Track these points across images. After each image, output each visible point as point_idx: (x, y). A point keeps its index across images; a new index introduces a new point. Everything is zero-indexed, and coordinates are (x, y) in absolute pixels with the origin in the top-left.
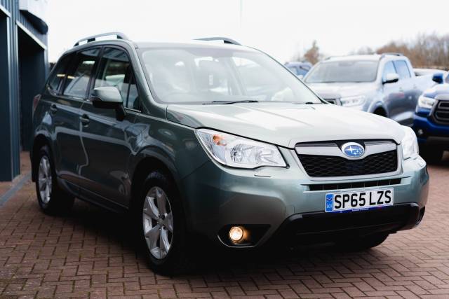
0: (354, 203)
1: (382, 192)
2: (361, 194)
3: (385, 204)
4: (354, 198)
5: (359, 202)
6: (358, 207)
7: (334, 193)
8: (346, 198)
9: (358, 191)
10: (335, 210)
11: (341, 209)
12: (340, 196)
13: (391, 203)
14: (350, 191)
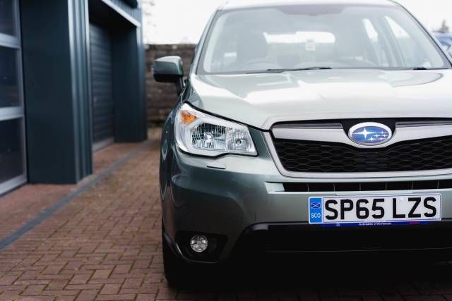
0: (363, 213)
1: (418, 200)
2: (375, 201)
3: (423, 218)
4: (362, 205)
5: (371, 213)
6: (370, 220)
7: (324, 196)
8: (347, 205)
9: (370, 195)
10: (325, 221)
11: (338, 220)
12: (335, 202)
13: (438, 217)
14: (355, 196)
